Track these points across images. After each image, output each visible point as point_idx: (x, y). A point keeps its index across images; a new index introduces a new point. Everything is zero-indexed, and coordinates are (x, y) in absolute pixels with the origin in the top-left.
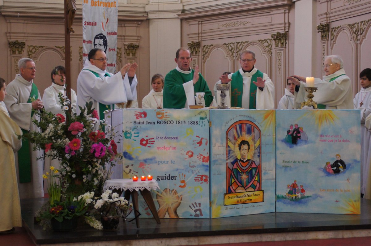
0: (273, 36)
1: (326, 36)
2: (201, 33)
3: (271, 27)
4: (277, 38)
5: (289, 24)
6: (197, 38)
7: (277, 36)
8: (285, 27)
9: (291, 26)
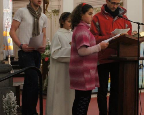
0: (52, 11)
2: (15, 8)
5: (60, 6)
8: (58, 7)
9: (61, 7)
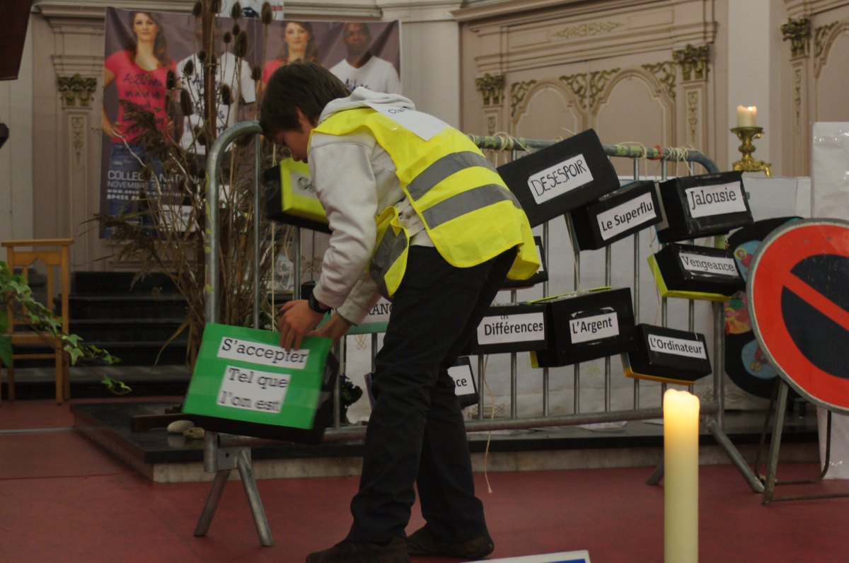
0: (677, 54)
1: (802, 47)
2: (508, 54)
3: (673, 33)
4: (686, 58)
5: (715, 24)
6: (498, 66)
7: (688, 54)
8: (705, 32)
9: (720, 30)
